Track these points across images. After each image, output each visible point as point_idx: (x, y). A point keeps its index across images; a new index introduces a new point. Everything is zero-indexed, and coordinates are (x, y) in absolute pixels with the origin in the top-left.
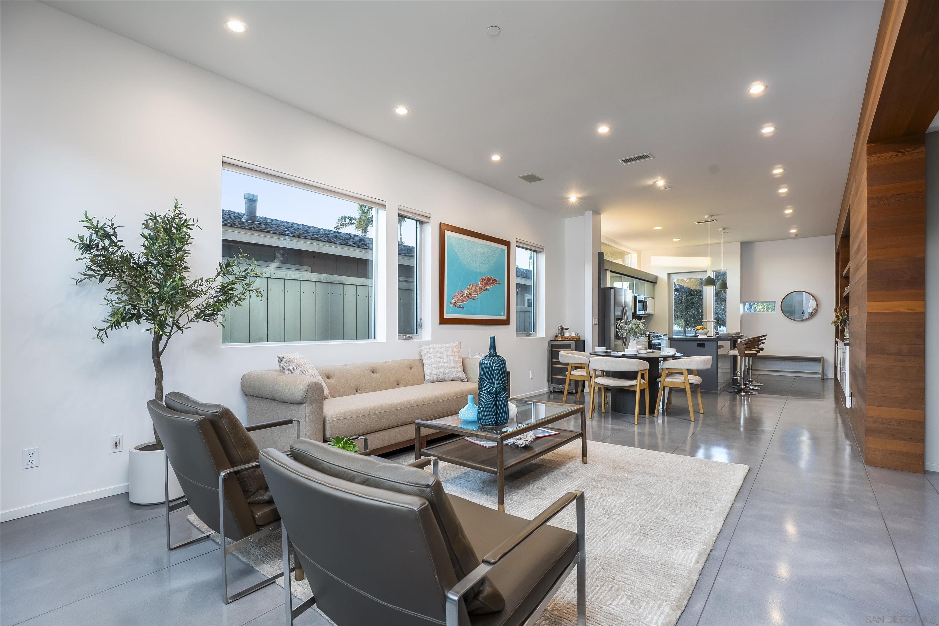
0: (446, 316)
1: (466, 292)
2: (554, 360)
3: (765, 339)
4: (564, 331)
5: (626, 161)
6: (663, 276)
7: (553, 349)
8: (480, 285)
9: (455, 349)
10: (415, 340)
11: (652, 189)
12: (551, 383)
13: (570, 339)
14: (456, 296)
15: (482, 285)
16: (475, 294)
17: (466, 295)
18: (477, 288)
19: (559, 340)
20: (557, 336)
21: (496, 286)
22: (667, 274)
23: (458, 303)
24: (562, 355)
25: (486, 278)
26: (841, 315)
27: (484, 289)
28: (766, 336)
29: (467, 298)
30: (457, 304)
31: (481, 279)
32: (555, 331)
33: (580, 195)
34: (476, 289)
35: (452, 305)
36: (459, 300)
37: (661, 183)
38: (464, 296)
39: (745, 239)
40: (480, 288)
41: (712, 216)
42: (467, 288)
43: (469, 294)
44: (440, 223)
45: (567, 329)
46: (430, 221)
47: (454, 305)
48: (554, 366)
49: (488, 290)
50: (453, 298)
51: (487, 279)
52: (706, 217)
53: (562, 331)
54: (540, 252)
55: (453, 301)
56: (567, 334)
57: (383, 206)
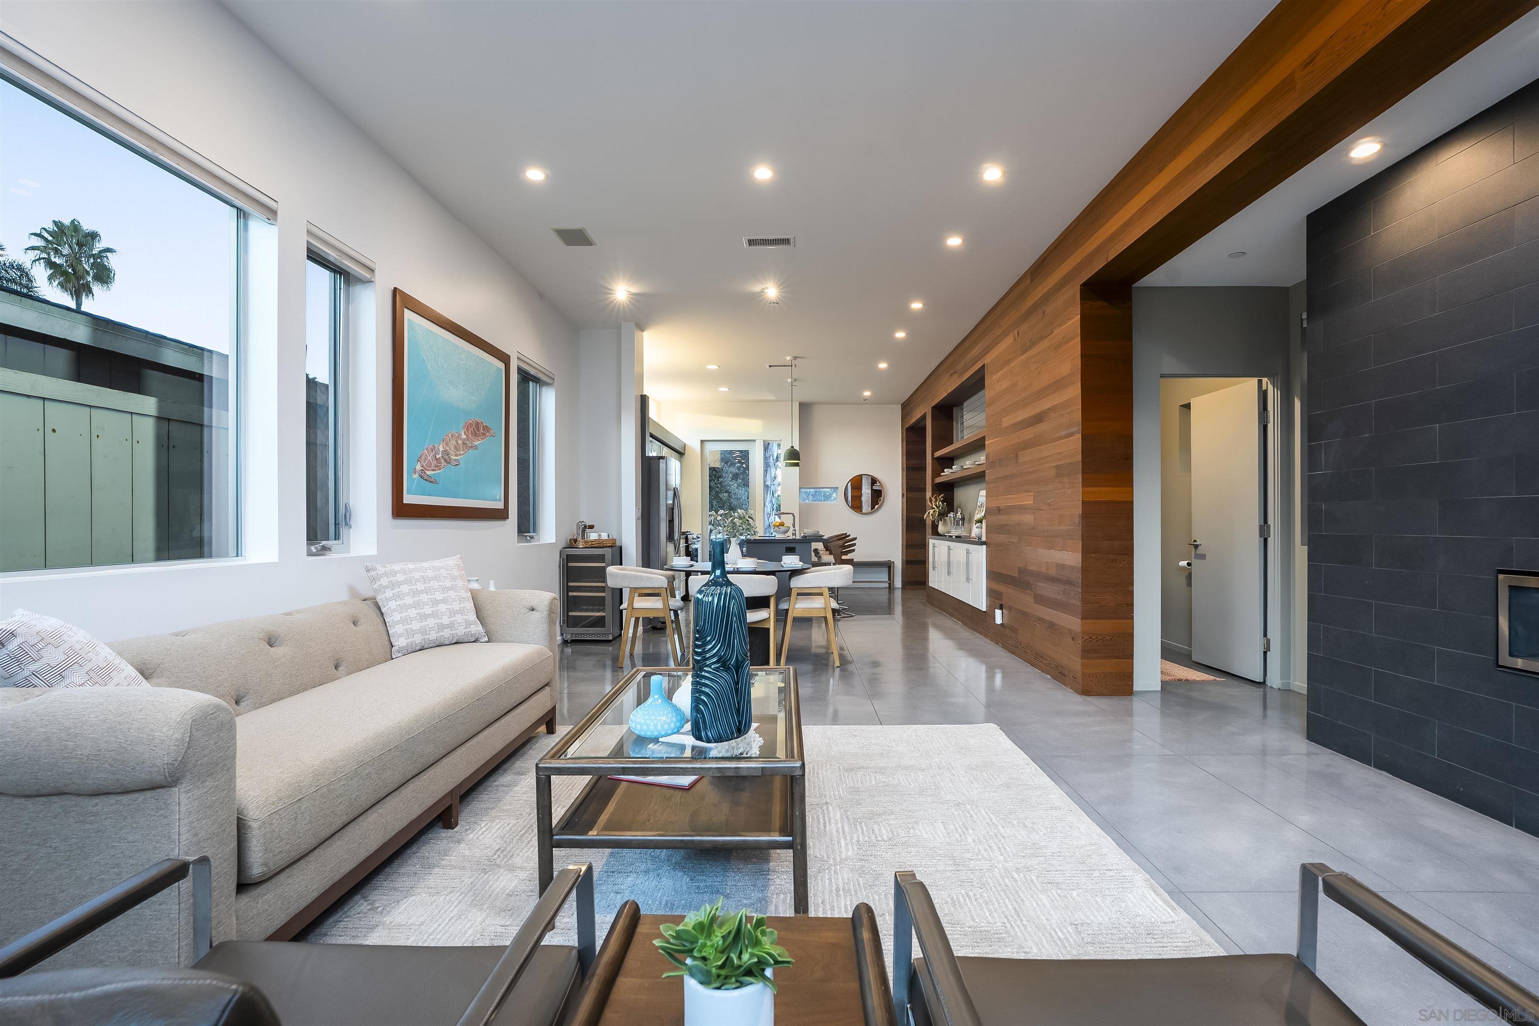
0: (408, 499)
1: (441, 449)
2: (570, 584)
3: (855, 544)
4: (588, 530)
5: (751, 242)
6: (693, 444)
7: (570, 564)
8: (464, 436)
9: (455, 573)
10: (337, 555)
11: (756, 299)
12: (568, 627)
13: (600, 545)
14: (424, 456)
15: (467, 436)
16: (456, 455)
17: (440, 455)
18: (460, 442)
19: (581, 547)
20: (576, 541)
21: (488, 439)
22: (700, 442)
23: (428, 473)
24: (612, 575)
25: (473, 421)
26: (937, 507)
27: (470, 445)
28: (855, 539)
29: (442, 461)
30: (425, 473)
31: (466, 423)
32: (571, 531)
33: (634, 289)
34: (457, 443)
35: (416, 476)
36: (429, 465)
37: (771, 291)
38: (437, 457)
39: (806, 398)
40: (464, 443)
41: (795, 358)
42: (443, 441)
43: (446, 452)
44: (395, 289)
45: (591, 527)
46: (373, 279)
47: (421, 476)
48: (571, 594)
49: (476, 448)
50: (419, 460)
51: (475, 425)
52: (788, 358)
53: (584, 531)
54: (547, 384)
55: (419, 467)
56: (593, 536)
57: (271, 214)
